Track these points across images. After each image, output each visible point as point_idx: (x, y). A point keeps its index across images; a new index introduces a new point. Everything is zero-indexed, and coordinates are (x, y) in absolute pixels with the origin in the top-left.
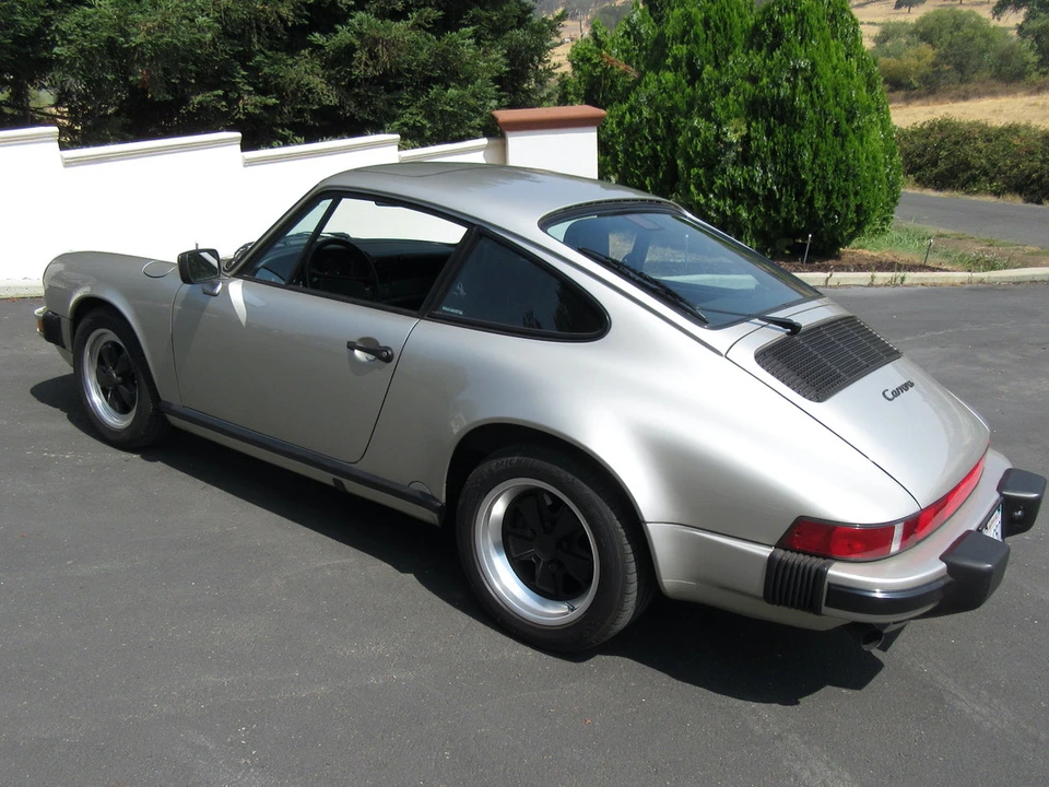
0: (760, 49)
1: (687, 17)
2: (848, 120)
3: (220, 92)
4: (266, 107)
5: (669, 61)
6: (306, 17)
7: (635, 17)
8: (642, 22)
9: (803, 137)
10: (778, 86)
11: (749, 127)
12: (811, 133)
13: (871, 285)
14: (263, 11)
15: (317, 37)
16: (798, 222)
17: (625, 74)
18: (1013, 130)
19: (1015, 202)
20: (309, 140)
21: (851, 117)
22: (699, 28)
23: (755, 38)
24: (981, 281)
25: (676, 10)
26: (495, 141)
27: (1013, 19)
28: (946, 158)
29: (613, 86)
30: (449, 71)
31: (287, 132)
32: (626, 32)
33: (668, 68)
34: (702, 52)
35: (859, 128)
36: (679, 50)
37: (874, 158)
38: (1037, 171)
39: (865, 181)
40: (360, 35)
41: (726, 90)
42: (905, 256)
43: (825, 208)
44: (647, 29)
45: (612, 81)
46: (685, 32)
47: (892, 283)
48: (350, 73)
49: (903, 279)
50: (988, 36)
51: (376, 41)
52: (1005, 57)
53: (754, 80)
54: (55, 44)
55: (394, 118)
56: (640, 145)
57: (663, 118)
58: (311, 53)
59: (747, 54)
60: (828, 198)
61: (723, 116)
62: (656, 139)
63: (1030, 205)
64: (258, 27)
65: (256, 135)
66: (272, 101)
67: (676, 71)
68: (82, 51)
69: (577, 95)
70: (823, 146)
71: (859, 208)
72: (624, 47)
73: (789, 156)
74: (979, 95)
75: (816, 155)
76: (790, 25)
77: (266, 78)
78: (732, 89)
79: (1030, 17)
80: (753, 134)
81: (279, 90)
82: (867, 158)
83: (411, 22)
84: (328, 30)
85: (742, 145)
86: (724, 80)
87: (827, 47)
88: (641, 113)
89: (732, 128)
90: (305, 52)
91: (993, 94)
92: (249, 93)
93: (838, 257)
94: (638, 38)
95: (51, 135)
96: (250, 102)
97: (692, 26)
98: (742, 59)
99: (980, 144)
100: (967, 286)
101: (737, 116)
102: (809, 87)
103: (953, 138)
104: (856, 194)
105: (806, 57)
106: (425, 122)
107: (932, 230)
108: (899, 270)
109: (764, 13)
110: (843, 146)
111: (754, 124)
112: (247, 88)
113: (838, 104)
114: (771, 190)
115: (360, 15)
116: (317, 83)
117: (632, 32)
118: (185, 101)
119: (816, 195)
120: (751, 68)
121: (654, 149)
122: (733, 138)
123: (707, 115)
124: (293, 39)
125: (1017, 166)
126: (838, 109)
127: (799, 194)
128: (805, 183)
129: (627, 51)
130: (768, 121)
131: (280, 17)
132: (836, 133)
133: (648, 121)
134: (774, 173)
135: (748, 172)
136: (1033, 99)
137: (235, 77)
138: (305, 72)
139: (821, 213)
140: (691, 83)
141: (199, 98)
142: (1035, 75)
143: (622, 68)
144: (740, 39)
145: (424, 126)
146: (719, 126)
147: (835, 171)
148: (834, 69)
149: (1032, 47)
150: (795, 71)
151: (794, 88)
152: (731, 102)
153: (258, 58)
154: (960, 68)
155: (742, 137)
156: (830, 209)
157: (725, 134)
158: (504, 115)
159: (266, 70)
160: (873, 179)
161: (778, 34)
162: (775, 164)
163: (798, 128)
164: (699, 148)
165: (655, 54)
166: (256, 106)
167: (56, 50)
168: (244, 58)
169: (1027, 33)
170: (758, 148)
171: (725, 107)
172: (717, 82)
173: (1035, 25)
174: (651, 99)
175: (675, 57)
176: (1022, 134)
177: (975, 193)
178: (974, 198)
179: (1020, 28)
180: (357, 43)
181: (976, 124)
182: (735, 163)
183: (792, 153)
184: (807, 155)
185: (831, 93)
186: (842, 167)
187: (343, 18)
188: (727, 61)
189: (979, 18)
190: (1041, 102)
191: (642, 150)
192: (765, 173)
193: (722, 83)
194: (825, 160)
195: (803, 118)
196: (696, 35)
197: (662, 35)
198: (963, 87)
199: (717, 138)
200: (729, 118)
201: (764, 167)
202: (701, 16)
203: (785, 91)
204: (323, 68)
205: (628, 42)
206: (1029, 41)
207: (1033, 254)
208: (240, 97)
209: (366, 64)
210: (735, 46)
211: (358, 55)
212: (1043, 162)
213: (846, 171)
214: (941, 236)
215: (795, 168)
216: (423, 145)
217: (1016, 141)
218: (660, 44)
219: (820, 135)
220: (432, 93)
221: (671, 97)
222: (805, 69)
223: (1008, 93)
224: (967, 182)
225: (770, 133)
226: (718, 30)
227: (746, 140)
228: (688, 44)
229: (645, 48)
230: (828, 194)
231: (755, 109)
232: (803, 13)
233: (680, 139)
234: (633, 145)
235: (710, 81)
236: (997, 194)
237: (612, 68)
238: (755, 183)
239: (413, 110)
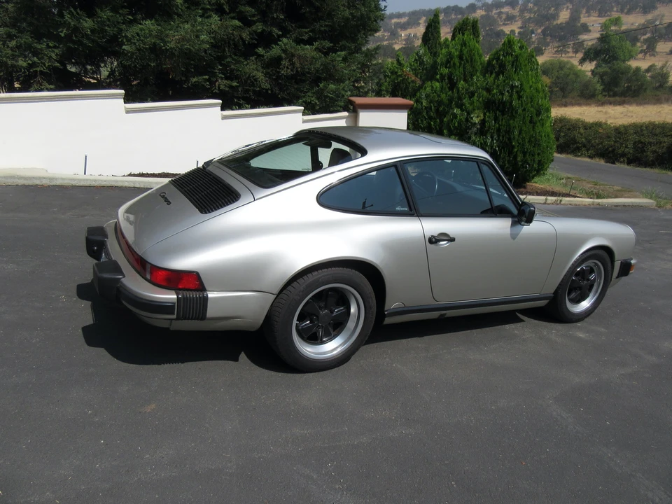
0: (491, 74)
1: (450, 54)
2: (537, 115)
3: (207, 77)
4: (231, 87)
5: (438, 77)
6: (255, 39)
7: (421, 51)
8: (425, 55)
9: (516, 123)
10: (503, 94)
11: (485, 114)
12: (520, 121)
13: (545, 203)
14: (233, 34)
15: (260, 50)
16: (508, 167)
17: (413, 81)
18: (599, 124)
19: (601, 162)
20: (253, 107)
21: (539, 113)
22: (456, 60)
23: (488, 69)
24: (598, 204)
25: (444, 50)
26: (352, 114)
27: (589, 67)
28: (564, 137)
29: (407, 88)
30: (329, 74)
31: (242, 102)
32: (416, 60)
33: (437, 80)
34: (457, 73)
35: (541, 119)
36: (445, 71)
37: (548, 136)
38: (611, 147)
39: (544, 148)
40: (285, 51)
41: (472, 94)
42: (557, 189)
43: (522, 161)
44: (427, 59)
45: (406, 85)
46: (448, 62)
47: (555, 203)
48: (279, 72)
49: (561, 201)
50: (577, 74)
51: (293, 55)
52: (586, 86)
53: (488, 90)
54: (124, 44)
55: (298, 98)
56: (422, 121)
57: (435, 107)
58: (256, 59)
59: (484, 76)
60: (524, 156)
61: (471, 108)
62: (431, 118)
63: (608, 164)
64: (229, 43)
65: (230, 102)
66: (235, 84)
67: (442, 82)
68: (139, 50)
69: (387, 91)
70: (524, 128)
71: (540, 161)
72: (413, 67)
74: (572, 105)
75: (520, 133)
76: (509, 62)
77: (232, 70)
78: (476, 94)
79: (598, 66)
80: (487, 119)
81: (237, 78)
82: (545, 136)
83: (314, 47)
84: (267, 46)
85: (480, 124)
86: (472, 89)
87: (528, 75)
88: (422, 103)
89: (476, 115)
90: (253, 58)
91: (579, 105)
92: (222, 78)
93: (525, 187)
94: (422, 63)
95: (120, 94)
96: (222, 83)
97: (452, 59)
98: (481, 78)
99: (582, 131)
100: (592, 206)
101: (478, 109)
102: (520, 97)
103: (568, 127)
104: (539, 154)
105: (519, 80)
106: (317, 101)
107: (564, 175)
108: (559, 196)
109: (495, 55)
110: (533, 128)
111: (488, 114)
112: (221, 75)
113: (532, 106)
114: (495, 149)
115: (285, 40)
116: (260, 75)
117: (419, 59)
118: (187, 80)
119: (518, 153)
120: (487, 84)
121: (430, 124)
122: (476, 120)
123: (460, 106)
124: (247, 50)
125: (601, 143)
126: (532, 109)
127: (510, 153)
128: (513, 147)
129: (415, 70)
130: (496, 114)
131: (242, 38)
132: (531, 122)
133: (426, 108)
134: (497, 141)
135: (483, 139)
136: (600, 108)
137: (215, 69)
138: (252, 68)
139: (520, 163)
140: (451, 88)
141: (195, 80)
142: (600, 96)
143: (413, 78)
144: (479, 67)
145: (316, 103)
146: (469, 114)
147: (529, 141)
148: (531, 87)
149: (598, 82)
150: (512, 87)
151: (511, 96)
152: (475, 101)
153: (229, 60)
154: (563, 90)
155: (481, 120)
156: (526, 162)
157: (472, 118)
158: (358, 100)
159: (232, 67)
160: (547, 147)
161: (502, 66)
162: (499, 136)
163: (513, 117)
164: (456, 125)
165: (430, 74)
166: (225, 86)
167: (124, 47)
168: (220, 59)
169: (596, 74)
170: (489, 127)
171: (472, 104)
172: (467, 90)
173: (601, 70)
174: (427, 96)
175: (441, 74)
176: (604, 126)
177: (579, 156)
178: (579, 159)
179: (593, 71)
180: (283, 55)
181: (578, 120)
182: (476, 134)
183: (509, 131)
184: (516, 133)
185: (529, 100)
186: (533, 139)
187: (276, 41)
188: (472, 79)
189: (573, 65)
190: (604, 110)
191: (422, 123)
192: (492, 140)
193: (470, 90)
194: (524, 135)
195: (516, 112)
196: (454, 64)
197: (435, 62)
198: (564, 100)
199: (467, 120)
200: (474, 110)
201: (492, 137)
202: (457, 53)
203: (506, 97)
204: (262, 67)
205: (415, 65)
206: (597, 78)
207: (618, 190)
208: (217, 81)
209: (287, 68)
210: (477, 71)
211: (283, 63)
212: (615, 142)
213: (535, 142)
214: (569, 178)
215: (509, 139)
216: (313, 114)
217: (601, 131)
218: (434, 67)
219: (524, 123)
220: (321, 85)
221: (439, 96)
222: (517, 87)
223: (587, 104)
224: (575, 150)
225: (496, 119)
226: (467, 61)
227: (483, 122)
228: (449, 68)
229: (426, 69)
230: (524, 153)
231: (489, 105)
232: (517, 56)
233: (445, 119)
234: (417, 121)
235: (463, 89)
236: (590, 157)
237: (408, 78)
238: (487, 145)
239: (309, 94)
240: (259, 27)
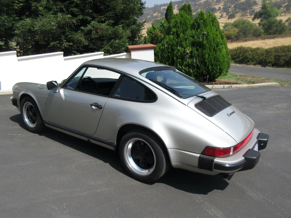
0: (194, 29)
1: (176, 21)
2: (217, 47)
3: (58, 42)
4: (70, 46)
5: (172, 33)
6: (80, 23)
7: (163, 22)
8: (164, 23)
9: (206, 51)
10: (199, 38)
11: (192, 49)
12: (208, 50)
13: (223, 88)
14: (69, 21)
15: (82, 28)
16: (205, 72)
17: (161, 36)
18: (258, 49)
19: (259, 67)
20: (81, 54)
21: (217, 46)
22: (179, 24)
23: (193, 27)
24: (251, 87)
25: (173, 20)
26: (128, 53)
27: (257, 21)
28: (242, 56)
29: (158, 39)
30: (116, 36)
31: (75, 52)
32: (161, 26)
33: (171, 34)
34: (180, 30)
35: (219, 49)
36: (174, 30)
37: (224, 56)
38: (264, 59)
39: (221, 62)
40: (93, 27)
41: (186, 40)
42: (232, 81)
43: (212, 69)
44: (166, 25)
45: (157, 38)
46: (176, 25)
47: (229, 88)
48: (91, 37)
49: (231, 86)
50: (251, 25)
51: (97, 29)
52: (256, 31)
53: (193, 37)
54: (15, 30)
55: (102, 48)
56: (165, 54)
57: (171, 47)
58: (81, 32)
59: (191, 30)
60: (212, 66)
61: (185, 46)
62: (169, 52)
63: (263, 68)
64: (67, 25)
65: (67, 53)
66: (71, 44)
67: (173, 35)
68: (22, 32)
69: (149, 42)
70: (211, 53)
71: (220, 69)
72: (160, 29)
73: (202, 56)
74: (249, 40)
75: (209, 56)
76: (202, 23)
77: (70, 38)
78: (188, 39)
79: (261, 21)
80: (193, 51)
81: (73, 41)
82: (222, 56)
83: (106, 24)
84: (85, 26)
85: (190, 53)
86: (186, 37)
87: (211, 29)
88: (165, 46)
89: (188, 49)
90: (79, 31)
91: (253, 40)
92: (65, 42)
93: (215, 81)
94: (164, 27)
95: (15, 53)
96: (66, 44)
97: (177, 24)
98: (190, 32)
99: (250, 52)
100: (248, 88)
101: (189, 46)
102: (207, 39)
103: (243, 51)
104: (219, 65)
105: (206, 31)
106: (110, 49)
107: (238, 74)
108: (230, 84)
109: (195, 20)
110: (216, 53)
111: (193, 48)
112: (65, 41)
113: (214, 43)
114: (198, 65)
115: (93, 22)
116: (83, 39)
117: (162, 26)
118: (49, 44)
119: (209, 65)
120: (192, 34)
121: (168, 55)
122: (188, 52)
123: (181, 46)
124: (76, 28)
125: (259, 58)
126: (214, 44)
127: (205, 65)
128: (206, 63)
129: (161, 30)
130: (197, 47)
131: (73, 23)
132: (214, 50)
133: (167, 48)
134: (198, 60)
135: (192, 60)
136: (263, 41)
137: (61, 38)
138: (79, 36)
139: (211, 70)
140: (177, 38)
141: (53, 43)
142: (263, 35)
143: (160, 34)
144: (189, 27)
145: (110, 50)
146: (185, 49)
147: (214, 60)
148: (213, 34)
149: (262, 28)
150: (203, 35)
151: (203, 39)
152: (187, 43)
153: (67, 33)
154: (244, 34)
155: (190, 51)
156: (213, 69)
157: (186, 51)
158: (130, 47)
159: (69, 36)
160: (223, 61)
161: (199, 25)
162: (199, 58)
163: (204, 49)
164: (180, 55)
165: (168, 31)
166: (67, 45)
167: (16, 32)
168: (64, 33)
169: (261, 25)
170: (194, 54)
171: (186, 44)
172: (184, 38)
173: (263, 23)
174: (167, 42)
175: (173, 32)
176: (260, 50)
177: (249, 65)
178: (249, 66)
179: (259, 24)
180: (93, 29)
181: (249, 47)
182: (189, 58)
183: (203, 55)
184: (207, 56)
185: (212, 40)
186: (216, 58)
187: (89, 23)
188: (186, 32)
189: (249, 21)
190: (265, 42)
191: (165, 55)
192: (196, 60)
193: (185, 38)
194: (211, 57)
195: (205, 46)
196: (178, 26)
197: (170, 26)
198: (245, 38)
199: (184, 52)
200: (187, 47)
201: (196, 59)
202: (179, 21)
203: (201, 40)
204: (84, 35)
205: (161, 28)
206: (261, 27)
207: (264, 80)
208: (63, 43)
209: (95, 34)
210: (188, 28)
211: (93, 32)
212: (266, 57)
213: (217, 59)
214: (241, 75)
215: (204, 59)
216: (110, 54)
217: (259, 52)
218: (169, 29)
219: (210, 51)
220: (112, 41)
221: (172, 42)
222: (206, 34)
223: (257, 40)
224: (247, 62)
225: (197, 50)
226: (184, 25)
227: (191, 52)
228: (176, 28)
229: (166, 29)
230: (212, 65)
231: (193, 44)
232: (205, 20)
233: (175, 52)
234: (163, 54)
235: (182, 37)
236: (254, 65)
237: (157, 34)
238: (194, 63)
239: (107, 46)
240: (81, 17)
